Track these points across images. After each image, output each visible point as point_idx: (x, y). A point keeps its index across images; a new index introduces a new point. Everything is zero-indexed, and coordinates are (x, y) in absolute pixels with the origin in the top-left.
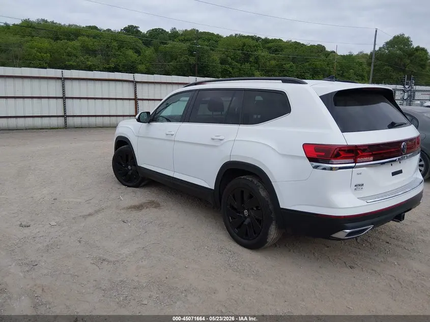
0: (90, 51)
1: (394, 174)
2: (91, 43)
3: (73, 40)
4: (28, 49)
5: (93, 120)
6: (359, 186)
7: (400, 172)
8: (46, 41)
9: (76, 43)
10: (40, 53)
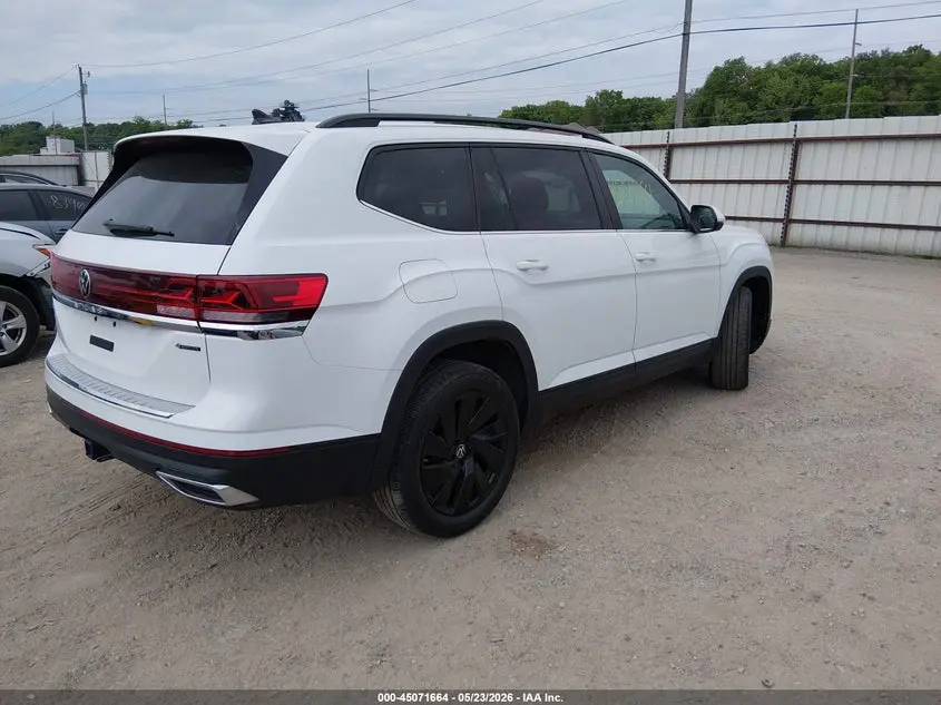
1: (95, 341)
5: (857, 233)
7: (109, 346)
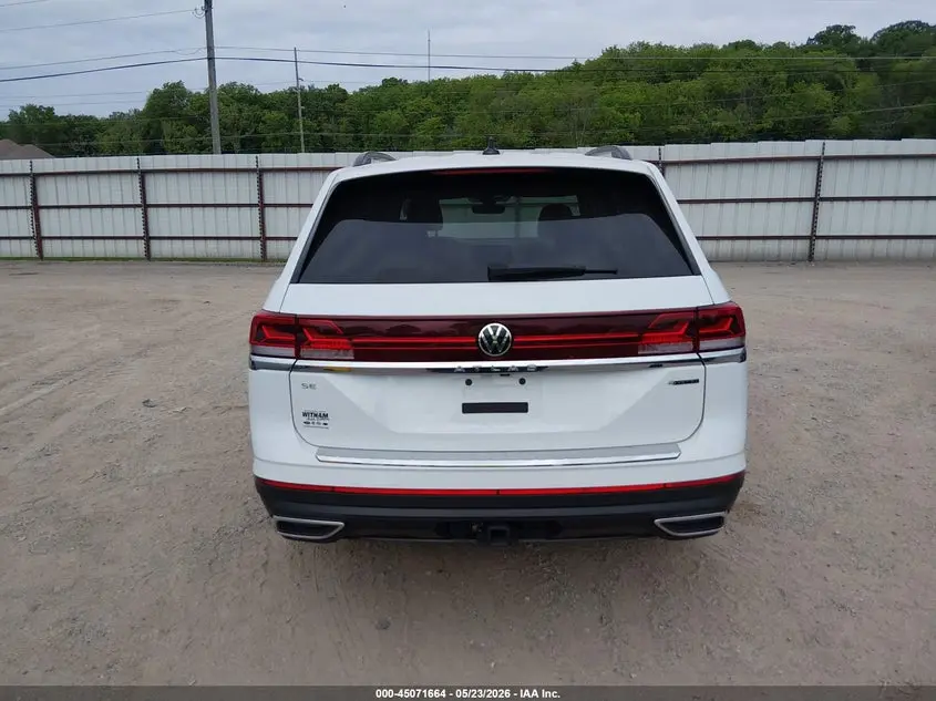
0: (722, 98)
2: (730, 80)
3: (692, 78)
4: (604, 108)
6: (317, 417)
8: (638, 86)
9: (698, 84)
10: (623, 112)
